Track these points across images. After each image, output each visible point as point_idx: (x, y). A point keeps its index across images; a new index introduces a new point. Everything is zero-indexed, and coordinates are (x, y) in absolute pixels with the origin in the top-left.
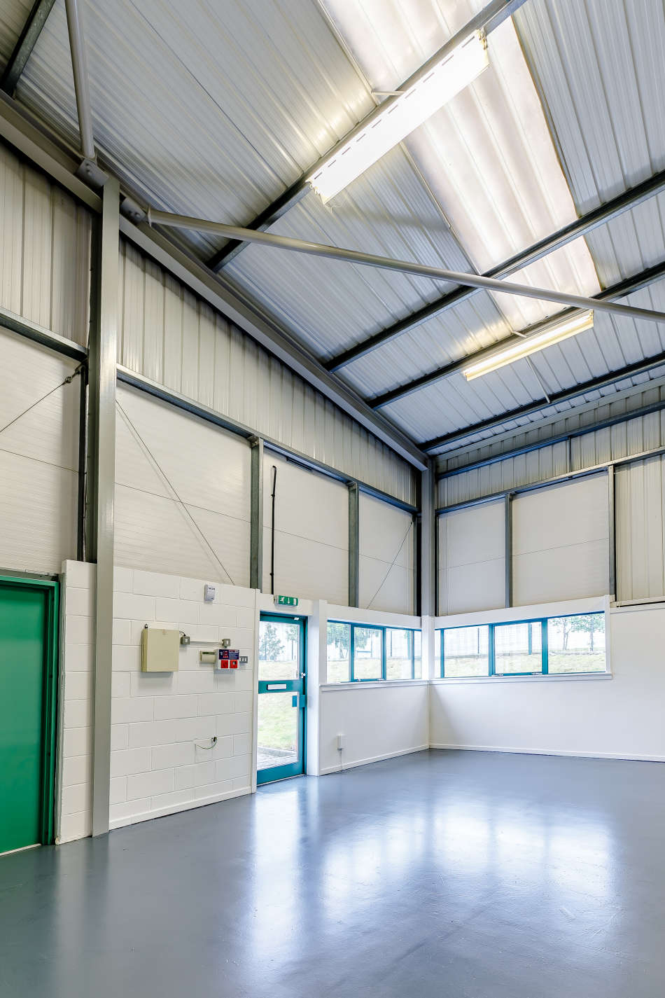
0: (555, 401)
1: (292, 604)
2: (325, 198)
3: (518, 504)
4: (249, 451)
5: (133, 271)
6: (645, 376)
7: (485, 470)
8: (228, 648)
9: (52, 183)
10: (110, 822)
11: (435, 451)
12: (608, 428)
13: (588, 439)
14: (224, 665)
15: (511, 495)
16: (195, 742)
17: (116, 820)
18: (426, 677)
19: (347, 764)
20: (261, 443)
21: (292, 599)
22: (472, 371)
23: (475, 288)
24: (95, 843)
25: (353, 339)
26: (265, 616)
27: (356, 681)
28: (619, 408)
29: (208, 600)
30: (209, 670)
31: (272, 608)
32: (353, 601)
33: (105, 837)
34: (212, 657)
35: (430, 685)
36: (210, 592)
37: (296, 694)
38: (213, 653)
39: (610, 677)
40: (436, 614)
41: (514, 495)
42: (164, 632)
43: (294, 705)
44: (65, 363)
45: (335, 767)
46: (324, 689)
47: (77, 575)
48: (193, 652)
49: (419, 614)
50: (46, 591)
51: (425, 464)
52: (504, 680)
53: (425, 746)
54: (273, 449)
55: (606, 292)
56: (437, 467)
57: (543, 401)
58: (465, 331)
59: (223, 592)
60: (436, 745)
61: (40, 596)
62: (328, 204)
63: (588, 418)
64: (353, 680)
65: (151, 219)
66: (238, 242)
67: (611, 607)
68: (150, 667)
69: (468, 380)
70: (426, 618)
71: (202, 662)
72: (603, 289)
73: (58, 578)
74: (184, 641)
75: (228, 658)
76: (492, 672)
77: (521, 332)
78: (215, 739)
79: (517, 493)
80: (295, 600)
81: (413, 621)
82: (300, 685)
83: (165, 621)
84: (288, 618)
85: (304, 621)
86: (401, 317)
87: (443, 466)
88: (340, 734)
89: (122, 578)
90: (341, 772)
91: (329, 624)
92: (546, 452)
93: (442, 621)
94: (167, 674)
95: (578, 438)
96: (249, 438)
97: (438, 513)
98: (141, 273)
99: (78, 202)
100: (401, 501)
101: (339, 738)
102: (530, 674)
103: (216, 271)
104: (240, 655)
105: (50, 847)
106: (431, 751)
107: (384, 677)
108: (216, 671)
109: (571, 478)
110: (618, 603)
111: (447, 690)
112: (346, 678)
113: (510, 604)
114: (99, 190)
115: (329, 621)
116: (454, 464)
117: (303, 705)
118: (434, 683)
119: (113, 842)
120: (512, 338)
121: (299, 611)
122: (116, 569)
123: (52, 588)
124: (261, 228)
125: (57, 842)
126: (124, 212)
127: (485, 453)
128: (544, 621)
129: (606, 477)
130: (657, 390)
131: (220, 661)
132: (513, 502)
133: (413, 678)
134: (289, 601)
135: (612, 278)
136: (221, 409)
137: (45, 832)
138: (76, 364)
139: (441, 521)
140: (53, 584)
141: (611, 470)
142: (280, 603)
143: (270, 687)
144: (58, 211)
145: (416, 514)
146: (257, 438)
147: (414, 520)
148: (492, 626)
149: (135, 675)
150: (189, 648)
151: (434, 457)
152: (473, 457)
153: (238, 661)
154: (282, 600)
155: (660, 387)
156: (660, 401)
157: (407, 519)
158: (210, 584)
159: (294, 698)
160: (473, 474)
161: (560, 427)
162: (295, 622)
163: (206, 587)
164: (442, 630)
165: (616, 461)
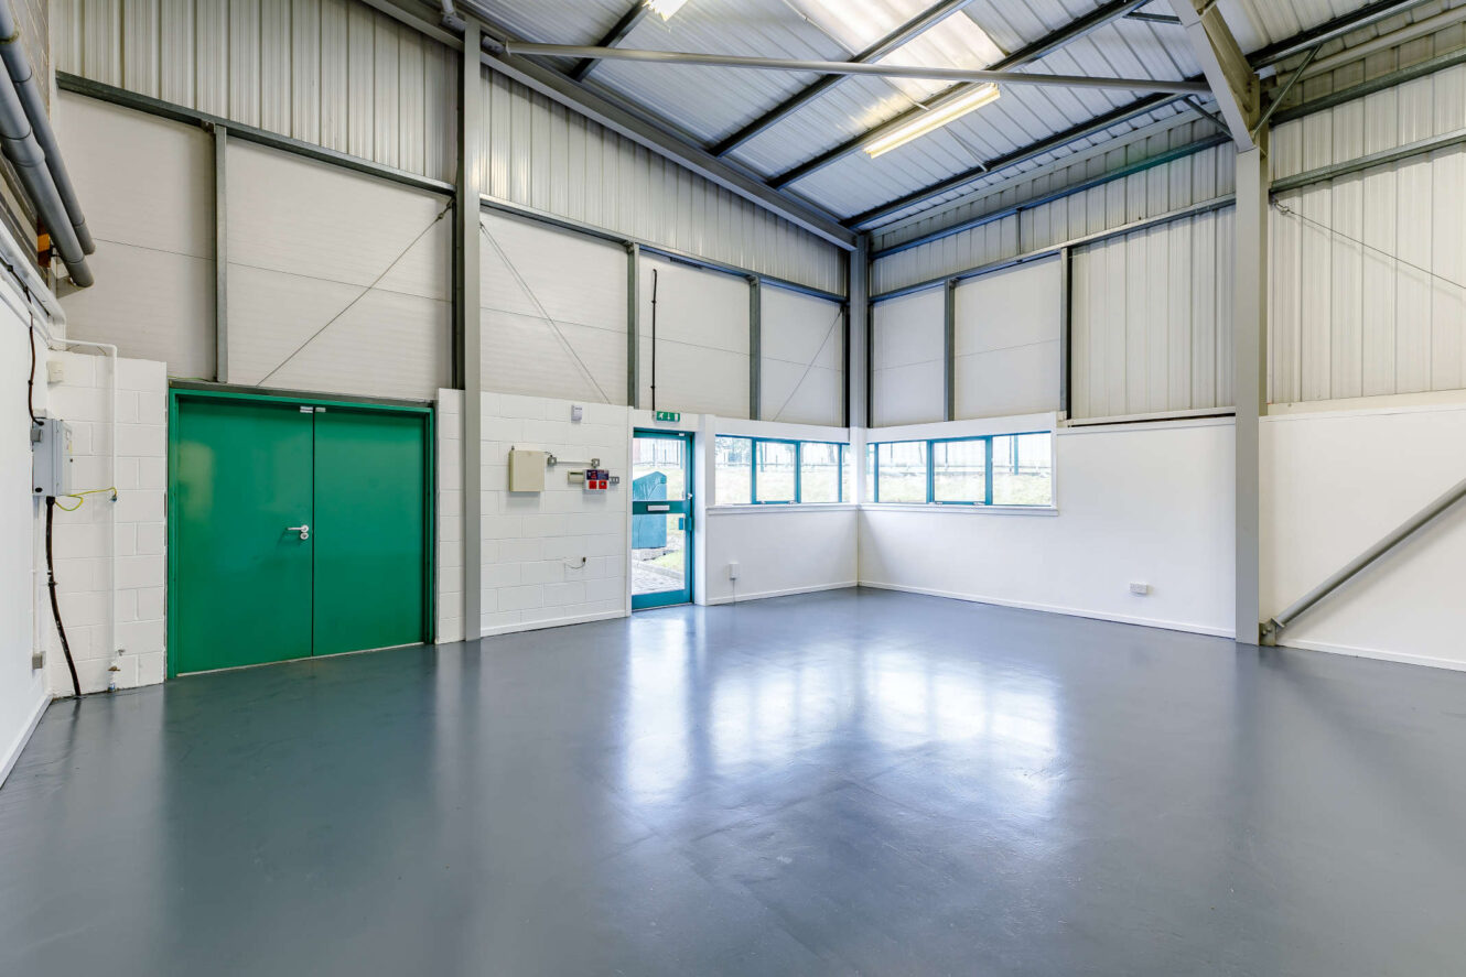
0: (993, 169)
1: (672, 419)
2: (666, 17)
3: (962, 292)
4: (625, 257)
5: (500, 94)
6: (1124, 127)
7: (924, 248)
8: (599, 468)
9: (422, 36)
10: (482, 629)
11: (868, 225)
12: (1064, 199)
13: (1042, 212)
14: (593, 486)
15: (951, 281)
16: (564, 561)
17: (486, 630)
18: (854, 501)
19: (739, 597)
20: (636, 248)
21: (672, 415)
22: (876, 148)
23: (844, 76)
24: (470, 647)
25: (748, 116)
26: (639, 432)
27: (760, 503)
28: (1079, 172)
29: (576, 420)
30: (578, 490)
31: (651, 424)
32: (754, 414)
33: (478, 641)
34: (581, 477)
35: (859, 511)
36: (577, 412)
37: (682, 516)
38: (581, 474)
39: (1055, 513)
40: (869, 425)
41: (954, 282)
42: (529, 453)
43: (681, 528)
44: (438, 201)
45: (728, 598)
46: (710, 512)
47: (449, 400)
48: (560, 473)
49: (847, 425)
50: (424, 416)
51: (854, 244)
52: (943, 510)
53: (853, 582)
54: (647, 250)
55: (1012, 58)
56: (871, 244)
57: (977, 170)
58: (858, 106)
59: (589, 410)
60: (866, 582)
61: (418, 421)
62: (669, 21)
63: (1043, 185)
64: (754, 502)
65: (509, 50)
66: (590, 60)
67: (1058, 427)
68: (516, 488)
69: (873, 157)
70: (854, 429)
71: (570, 483)
72: (1007, 54)
73: (433, 405)
74: (552, 462)
75: (596, 478)
76: (931, 498)
77: (923, 103)
78: (584, 560)
79: (960, 279)
80: (676, 416)
81: (840, 434)
82: (686, 506)
83: (532, 443)
84: (673, 434)
85: (690, 437)
86: (782, 100)
87: (878, 244)
88: (734, 563)
89: (489, 402)
90: (734, 604)
91: (718, 439)
92: (994, 227)
93: (875, 434)
94: (535, 494)
95: (1031, 211)
96: (625, 245)
97: (871, 302)
98: (507, 94)
99: (446, 47)
100: (824, 292)
101: (731, 566)
102: (972, 503)
103: (579, 81)
104: (610, 475)
105: (432, 646)
106: (860, 590)
107: (798, 499)
108: (584, 491)
109: (1020, 262)
110: (1070, 422)
111: (880, 518)
112: (748, 500)
113: (951, 416)
114: (461, 35)
115: (717, 436)
116: (891, 241)
117: (689, 526)
118: (864, 508)
119: (484, 647)
120: (913, 111)
121: (684, 425)
122: (482, 394)
123: (428, 414)
124: (611, 45)
125: (437, 642)
126: (485, 48)
127: (925, 228)
128: (988, 439)
129: (1059, 261)
130: (1123, 150)
131: (588, 482)
132: (956, 290)
133: (840, 500)
134: (670, 417)
135: (1014, 44)
136: (593, 221)
137: (427, 633)
138: (446, 199)
139: (878, 310)
140: (429, 410)
141: (1064, 254)
142: (659, 419)
143: (651, 508)
144: (429, 57)
145: (844, 305)
146: (632, 244)
147: (842, 310)
148: (931, 443)
149: (504, 494)
150: (557, 469)
151: (867, 233)
152: (911, 233)
153: (608, 482)
154: (661, 416)
155: (1126, 146)
156: (1126, 165)
157: (832, 311)
158: (577, 404)
159: (681, 519)
160: (924, 249)
161: (1010, 197)
162: (681, 438)
163: (573, 407)
164: (877, 445)
165: (1070, 243)
